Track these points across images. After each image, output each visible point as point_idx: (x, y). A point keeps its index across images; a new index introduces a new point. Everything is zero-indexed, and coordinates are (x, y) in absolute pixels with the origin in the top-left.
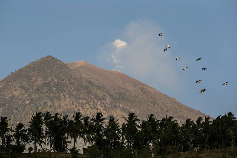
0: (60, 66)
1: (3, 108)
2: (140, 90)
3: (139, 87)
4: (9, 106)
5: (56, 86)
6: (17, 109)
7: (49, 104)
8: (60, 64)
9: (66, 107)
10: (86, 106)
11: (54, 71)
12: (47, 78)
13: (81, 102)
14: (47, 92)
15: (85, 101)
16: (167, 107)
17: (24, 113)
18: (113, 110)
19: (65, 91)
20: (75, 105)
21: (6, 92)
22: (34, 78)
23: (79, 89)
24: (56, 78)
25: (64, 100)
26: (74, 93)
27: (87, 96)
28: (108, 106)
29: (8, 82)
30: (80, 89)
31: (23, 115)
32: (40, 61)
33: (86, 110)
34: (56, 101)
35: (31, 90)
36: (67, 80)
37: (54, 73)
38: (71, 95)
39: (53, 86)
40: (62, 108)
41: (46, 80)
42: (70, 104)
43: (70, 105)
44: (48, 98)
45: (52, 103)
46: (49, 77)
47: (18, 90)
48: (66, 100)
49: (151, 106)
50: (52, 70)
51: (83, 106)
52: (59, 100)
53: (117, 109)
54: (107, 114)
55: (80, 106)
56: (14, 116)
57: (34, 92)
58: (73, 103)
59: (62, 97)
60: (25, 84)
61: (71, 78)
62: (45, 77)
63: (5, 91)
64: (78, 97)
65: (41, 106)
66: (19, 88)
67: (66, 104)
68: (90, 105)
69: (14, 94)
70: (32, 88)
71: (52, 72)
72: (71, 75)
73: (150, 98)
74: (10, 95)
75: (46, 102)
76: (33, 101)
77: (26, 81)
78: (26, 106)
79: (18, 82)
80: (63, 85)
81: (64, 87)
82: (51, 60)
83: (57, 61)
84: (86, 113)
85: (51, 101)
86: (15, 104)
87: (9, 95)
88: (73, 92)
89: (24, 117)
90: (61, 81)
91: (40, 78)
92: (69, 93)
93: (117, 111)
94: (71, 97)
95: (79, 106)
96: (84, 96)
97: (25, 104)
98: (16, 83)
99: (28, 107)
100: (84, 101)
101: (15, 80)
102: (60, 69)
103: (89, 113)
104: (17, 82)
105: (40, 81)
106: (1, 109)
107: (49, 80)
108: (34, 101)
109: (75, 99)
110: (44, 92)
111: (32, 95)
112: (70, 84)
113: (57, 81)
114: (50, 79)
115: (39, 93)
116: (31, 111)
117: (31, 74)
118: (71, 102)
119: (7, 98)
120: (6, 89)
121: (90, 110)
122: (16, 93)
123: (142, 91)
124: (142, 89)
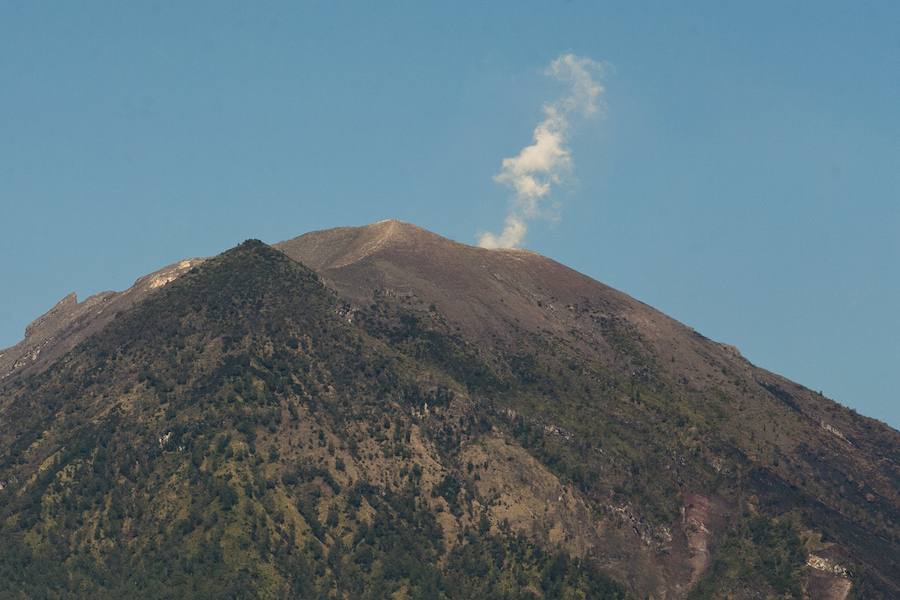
0: (288, 284)
1: (79, 466)
2: (600, 328)
3: (597, 315)
4: (100, 458)
5: (267, 371)
6: (124, 472)
7: (238, 445)
8: (290, 276)
9: (294, 457)
10: (370, 446)
11: (267, 308)
12: (238, 340)
13: (351, 430)
14: (232, 400)
15: (367, 425)
16: (692, 394)
17: (151, 483)
18: (475, 441)
19: (298, 390)
20: (327, 447)
21: (95, 396)
22: (192, 340)
23: (351, 378)
24: (269, 338)
25: (291, 427)
26: (331, 394)
27: (375, 404)
28: (458, 425)
29: (104, 354)
30: (353, 374)
31: (147, 492)
32: (217, 267)
33: (368, 462)
34: (260, 432)
35: (179, 389)
36: (310, 341)
37: (266, 315)
38: (320, 406)
39: (256, 373)
40: (283, 460)
41: (233, 349)
42: (311, 441)
43: (311, 448)
44: (234, 425)
45: (249, 442)
46: (247, 333)
47: (135, 390)
48: (297, 428)
49: (625, 403)
50: (260, 305)
51: (359, 445)
52: (273, 431)
53: (494, 434)
54: (443, 473)
55: (346, 445)
56: (112, 501)
57: (189, 397)
58: (321, 437)
59: (286, 414)
60: (158, 366)
61: (325, 331)
62: (230, 335)
63: (92, 394)
64: (341, 410)
65: (208, 455)
66: (140, 382)
67: (295, 442)
68: (382, 441)
69: (119, 406)
70: (185, 383)
71: (258, 313)
72: (324, 320)
73: (633, 363)
74: (108, 411)
75: (229, 438)
76: (182, 435)
77: (164, 353)
78: (159, 454)
79: (138, 353)
80: (294, 363)
81: (296, 372)
82: (258, 262)
83: (280, 263)
84: (365, 474)
85: (242, 435)
86: (121, 447)
87: (103, 408)
88: (328, 391)
89: (152, 498)
90: (288, 348)
91: (212, 337)
92: (310, 397)
93: (493, 441)
94: (316, 414)
95: (342, 448)
96: (364, 405)
97: (155, 448)
98: (132, 357)
99: (166, 459)
100: (364, 426)
101: (127, 347)
102: (286, 299)
103: (375, 472)
104: (135, 356)
105: (212, 352)
106: (73, 471)
107: (245, 347)
108: (185, 436)
109: (332, 421)
110: (221, 399)
111: (182, 412)
112: (318, 358)
113: (271, 349)
114: (247, 341)
115: (206, 405)
116: (174, 476)
117: (184, 321)
118: (315, 432)
119: (95, 422)
120: (95, 386)
121: (381, 461)
122: (127, 403)
123: (604, 335)
124: (608, 326)
